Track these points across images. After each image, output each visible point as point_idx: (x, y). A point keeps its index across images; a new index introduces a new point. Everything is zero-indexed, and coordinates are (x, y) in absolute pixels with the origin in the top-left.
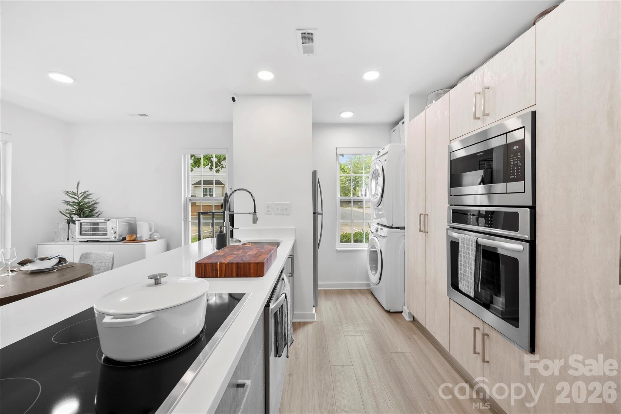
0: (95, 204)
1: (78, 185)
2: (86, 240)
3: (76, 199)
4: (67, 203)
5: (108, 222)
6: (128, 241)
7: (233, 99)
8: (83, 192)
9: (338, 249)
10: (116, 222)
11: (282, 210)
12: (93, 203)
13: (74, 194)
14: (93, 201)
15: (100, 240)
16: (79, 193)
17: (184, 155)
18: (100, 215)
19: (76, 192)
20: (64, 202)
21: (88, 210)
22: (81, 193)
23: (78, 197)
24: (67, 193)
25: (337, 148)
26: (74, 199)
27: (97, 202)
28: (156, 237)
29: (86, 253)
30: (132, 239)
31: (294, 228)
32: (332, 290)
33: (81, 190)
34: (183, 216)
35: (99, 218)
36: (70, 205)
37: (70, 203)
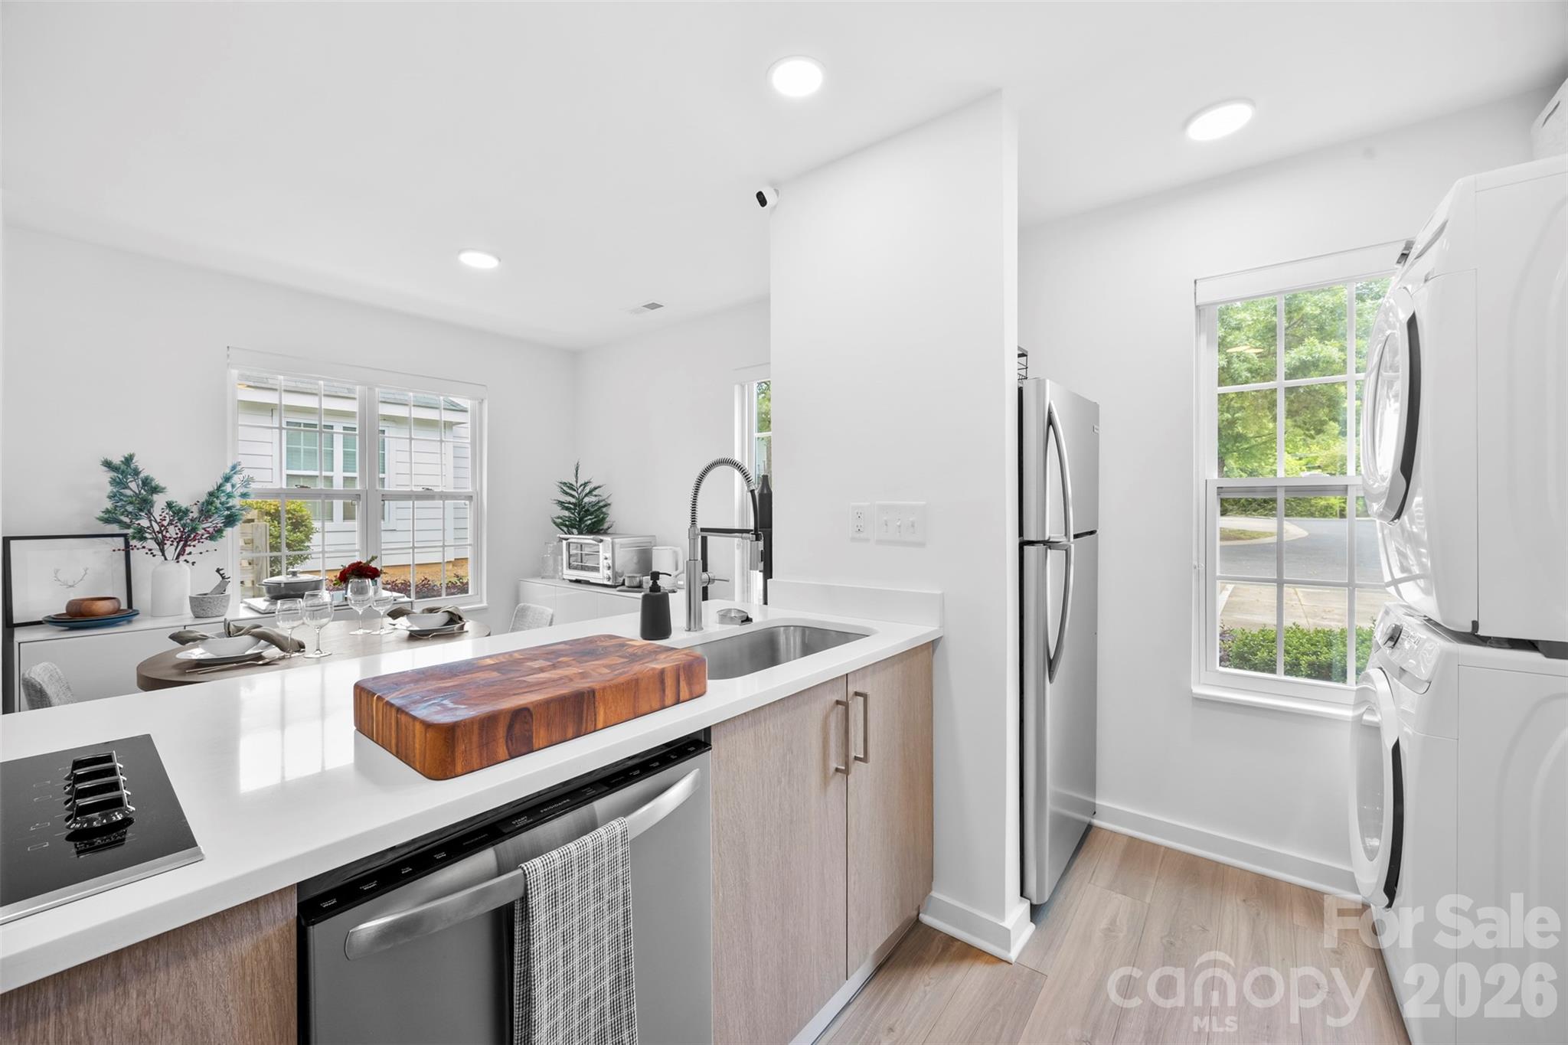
0: (605, 506)
1: (575, 469)
2: (575, 579)
3: (573, 496)
4: (561, 503)
5: (601, 544)
6: (629, 587)
7: (762, 199)
8: (585, 482)
9: (1198, 690)
11: (900, 526)
12: (602, 503)
13: (571, 487)
14: (603, 500)
16: (578, 485)
17: (743, 387)
19: (574, 484)
20: (556, 503)
21: (590, 519)
22: (581, 485)
23: (577, 493)
24: (561, 485)
25: (1195, 282)
26: (570, 498)
27: (609, 502)
30: (632, 585)
31: (940, 592)
32: (1167, 849)
33: (580, 479)
36: (567, 509)
37: (566, 505)
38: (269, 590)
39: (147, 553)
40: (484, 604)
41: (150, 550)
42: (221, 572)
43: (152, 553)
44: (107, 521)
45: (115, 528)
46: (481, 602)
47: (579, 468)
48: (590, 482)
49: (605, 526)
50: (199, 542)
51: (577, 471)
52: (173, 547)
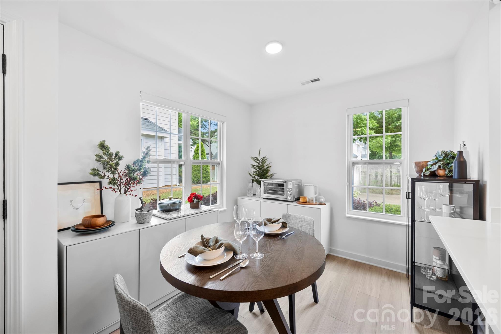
1: (259, 152)
2: (268, 198)
4: (253, 166)
5: (285, 184)
6: (302, 202)
8: (263, 157)
10: (291, 184)
12: (267, 166)
13: (257, 159)
14: (267, 165)
15: (279, 199)
16: (260, 158)
17: (348, 116)
18: (272, 177)
20: (251, 166)
22: (261, 158)
23: (259, 162)
24: (253, 159)
26: (257, 164)
27: (270, 166)
28: (322, 200)
29: (286, 215)
30: (305, 201)
33: (261, 157)
34: (347, 181)
35: (272, 179)
37: (255, 167)
38: (161, 207)
39: (112, 191)
40: (225, 208)
41: (114, 189)
42: (141, 199)
43: (114, 191)
44: (94, 175)
45: (97, 178)
46: (222, 207)
47: (260, 152)
48: (265, 157)
49: (269, 174)
50: (137, 185)
51: (259, 153)
52: (124, 187)
